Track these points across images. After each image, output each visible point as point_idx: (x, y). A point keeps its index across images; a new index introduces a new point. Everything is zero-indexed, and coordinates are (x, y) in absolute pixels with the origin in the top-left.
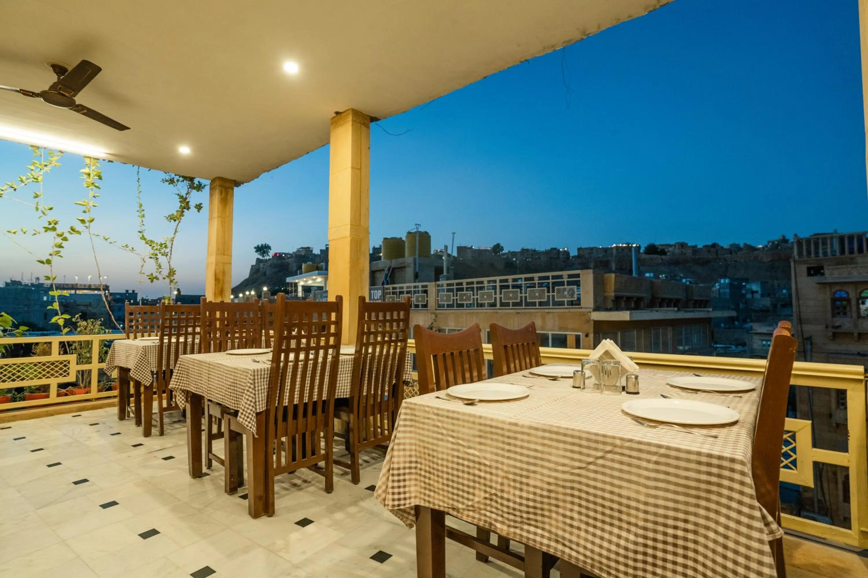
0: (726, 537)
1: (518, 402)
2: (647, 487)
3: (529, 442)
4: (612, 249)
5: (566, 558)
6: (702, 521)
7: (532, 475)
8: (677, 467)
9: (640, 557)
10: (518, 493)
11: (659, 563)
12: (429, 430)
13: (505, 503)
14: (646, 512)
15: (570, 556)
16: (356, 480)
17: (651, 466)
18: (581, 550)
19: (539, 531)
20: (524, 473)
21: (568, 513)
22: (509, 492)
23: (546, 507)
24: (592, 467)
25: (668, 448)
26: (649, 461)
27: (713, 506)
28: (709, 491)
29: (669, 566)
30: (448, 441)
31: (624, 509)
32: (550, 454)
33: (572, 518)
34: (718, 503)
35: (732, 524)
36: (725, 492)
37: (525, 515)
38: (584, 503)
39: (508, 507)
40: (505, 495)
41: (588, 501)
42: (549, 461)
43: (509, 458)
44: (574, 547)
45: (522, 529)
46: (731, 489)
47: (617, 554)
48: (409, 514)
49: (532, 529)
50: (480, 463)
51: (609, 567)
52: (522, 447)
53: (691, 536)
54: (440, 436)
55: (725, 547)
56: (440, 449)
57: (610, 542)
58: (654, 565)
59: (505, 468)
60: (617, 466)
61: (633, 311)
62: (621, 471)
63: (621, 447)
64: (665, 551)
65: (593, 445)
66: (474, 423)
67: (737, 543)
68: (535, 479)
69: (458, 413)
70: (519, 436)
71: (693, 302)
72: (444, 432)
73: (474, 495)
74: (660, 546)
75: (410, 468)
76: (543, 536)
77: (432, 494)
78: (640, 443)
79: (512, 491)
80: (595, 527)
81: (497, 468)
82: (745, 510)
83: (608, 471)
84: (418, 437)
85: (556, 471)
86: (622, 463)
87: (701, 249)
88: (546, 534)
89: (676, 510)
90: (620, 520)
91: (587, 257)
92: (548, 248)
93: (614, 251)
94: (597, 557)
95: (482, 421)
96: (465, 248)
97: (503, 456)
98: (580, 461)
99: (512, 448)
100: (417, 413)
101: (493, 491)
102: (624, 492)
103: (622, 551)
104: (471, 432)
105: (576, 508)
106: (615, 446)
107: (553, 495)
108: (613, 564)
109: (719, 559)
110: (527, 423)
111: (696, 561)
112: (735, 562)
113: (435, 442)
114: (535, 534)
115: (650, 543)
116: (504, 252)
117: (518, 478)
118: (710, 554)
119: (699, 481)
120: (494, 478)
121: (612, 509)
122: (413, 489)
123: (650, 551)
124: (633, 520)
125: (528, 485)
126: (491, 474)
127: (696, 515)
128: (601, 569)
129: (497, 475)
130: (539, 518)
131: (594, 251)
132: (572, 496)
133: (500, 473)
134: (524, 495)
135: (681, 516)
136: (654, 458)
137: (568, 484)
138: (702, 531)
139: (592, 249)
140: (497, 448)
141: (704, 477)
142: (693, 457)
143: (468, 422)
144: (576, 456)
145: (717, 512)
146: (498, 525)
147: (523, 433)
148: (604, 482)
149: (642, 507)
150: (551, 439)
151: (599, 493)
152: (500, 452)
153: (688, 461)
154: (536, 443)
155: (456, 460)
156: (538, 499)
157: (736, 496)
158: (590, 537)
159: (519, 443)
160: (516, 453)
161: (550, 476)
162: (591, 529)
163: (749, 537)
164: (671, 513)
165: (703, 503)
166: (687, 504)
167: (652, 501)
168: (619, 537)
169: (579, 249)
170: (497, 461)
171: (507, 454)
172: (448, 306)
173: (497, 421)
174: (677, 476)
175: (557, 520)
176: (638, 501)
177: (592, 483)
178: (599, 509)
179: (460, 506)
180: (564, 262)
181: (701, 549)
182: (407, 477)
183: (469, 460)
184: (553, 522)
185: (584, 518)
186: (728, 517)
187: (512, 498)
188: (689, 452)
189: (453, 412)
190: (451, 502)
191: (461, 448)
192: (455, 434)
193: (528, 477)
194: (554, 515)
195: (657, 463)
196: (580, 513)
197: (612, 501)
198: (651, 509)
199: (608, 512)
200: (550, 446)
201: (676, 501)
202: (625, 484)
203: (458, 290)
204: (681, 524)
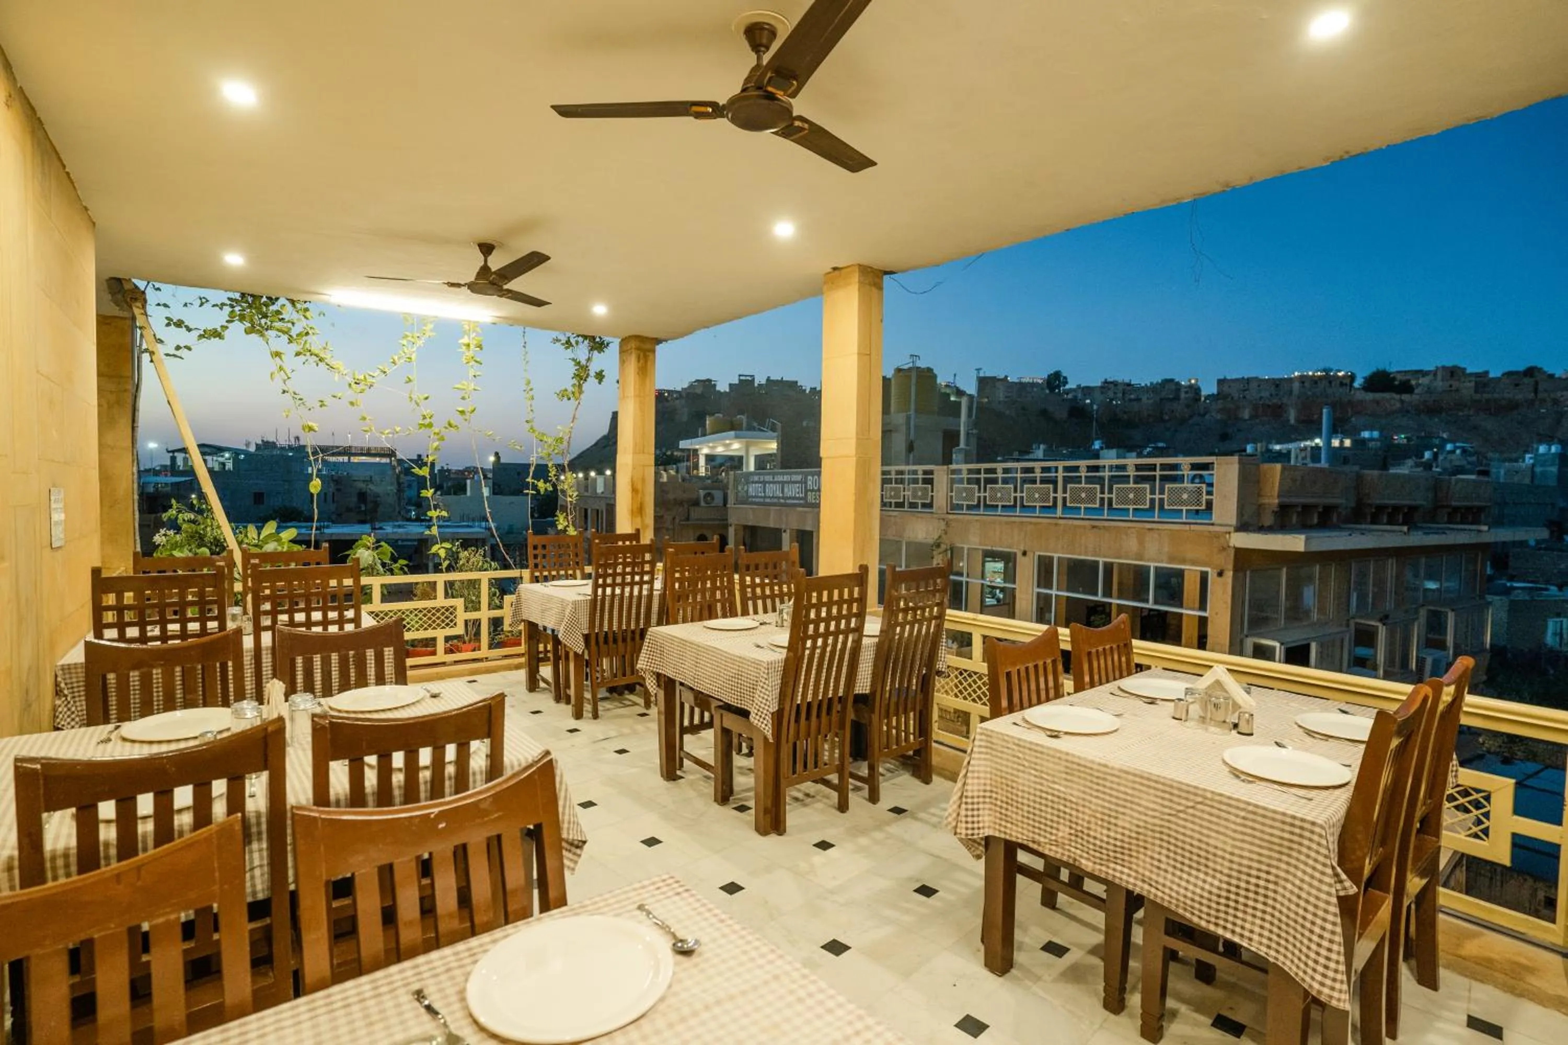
0: (1301, 889)
1: (1106, 737)
2: (1234, 839)
3: (1119, 784)
4: (1290, 380)
5: (1152, 897)
6: (1282, 874)
7: (1120, 816)
8: (1263, 824)
9: (1223, 901)
10: (1105, 832)
11: (1241, 907)
12: (1008, 760)
13: (1091, 840)
14: (1231, 861)
15: (1156, 896)
16: (874, 798)
17: (1239, 820)
18: (1167, 891)
19: (1126, 870)
20: (1113, 814)
21: (1156, 856)
22: (1096, 831)
23: (1133, 847)
24: (1182, 815)
25: (1256, 806)
26: (1237, 816)
27: (1293, 862)
28: (1291, 849)
29: (1250, 911)
30: (1030, 774)
31: (1210, 856)
32: (1140, 798)
33: (1159, 861)
34: (1298, 860)
35: (1307, 878)
36: (1304, 850)
37: (1111, 854)
38: (1172, 848)
39: (1094, 845)
40: (1092, 833)
41: (1176, 846)
42: (1139, 805)
43: (1097, 797)
44: (1160, 887)
45: (1108, 867)
46: (1309, 848)
47: (1202, 897)
48: (979, 844)
49: (1119, 868)
50: (1065, 799)
51: (1193, 907)
52: (1111, 789)
53: (1271, 886)
54: (1021, 768)
55: (1299, 897)
56: (1020, 781)
57: (1195, 885)
58: (1236, 909)
59: (1093, 807)
60: (1206, 816)
61: (1314, 534)
62: (1210, 822)
63: (1212, 800)
64: (1247, 898)
65: (1184, 795)
66: (1060, 758)
67: (1309, 894)
68: (1124, 820)
69: (1042, 746)
70: (1109, 777)
71: (1450, 510)
72: (1026, 764)
73: (1058, 829)
74: (1242, 892)
75: (984, 797)
76: (1129, 875)
77: (1009, 825)
78: (1229, 798)
79: (1099, 829)
80: (1182, 870)
81: (1084, 806)
82: (1319, 867)
83: (1197, 820)
84: (994, 765)
85: (1146, 815)
86: (1211, 814)
87: (1498, 380)
88: (1133, 874)
89: (1260, 862)
90: (1206, 866)
91: (1236, 398)
92: (1158, 379)
93: (1296, 385)
94: (1182, 899)
95: (1070, 758)
96: (994, 380)
97: (1091, 795)
98: (1171, 808)
99: (1101, 788)
100: (994, 741)
101: (1079, 828)
102: (1212, 842)
103: (1206, 894)
104: (1057, 767)
105: (1164, 852)
106: (1206, 798)
107: (1141, 837)
108: (1197, 906)
109: (1293, 907)
110: (1117, 766)
111: (1274, 908)
112: (1306, 910)
113: (1015, 773)
114: (1122, 873)
115: (1233, 889)
116: (1067, 387)
117: (1106, 818)
118: (1286, 903)
119: (1282, 838)
120: (1080, 815)
121: (1199, 856)
122: (986, 818)
123: (1233, 896)
124: (1219, 868)
125: (1116, 825)
126: (1077, 811)
127: (1278, 868)
128: (1185, 910)
129: (1083, 813)
130: (1126, 858)
131: (1254, 385)
132: (1162, 840)
133: (1087, 810)
134: (1112, 834)
135: (1264, 868)
136: (1242, 814)
137: (1158, 829)
138: (1282, 882)
139: (1248, 381)
140: (1085, 786)
141: (1286, 835)
142: (1279, 817)
143: (1053, 757)
144: (1166, 803)
145: (1296, 867)
146: (1083, 861)
147: (1113, 775)
148: (1193, 830)
149: (1228, 856)
150: (1142, 784)
151: (1188, 840)
152: (1088, 790)
153: (1274, 819)
154: (1126, 786)
155: (1038, 793)
156: (1127, 839)
157: (1313, 854)
158: (1177, 880)
159: (1108, 784)
160: (1104, 793)
161: (1139, 820)
162: (1178, 873)
163: (1319, 890)
164: (1255, 865)
165: (1285, 858)
166: (1270, 857)
167: (1237, 851)
168: (1204, 881)
169: (1221, 382)
170: (1084, 799)
171: (1095, 794)
172: (969, 507)
173: (1085, 759)
174: (1262, 832)
175: (1144, 861)
176: (1225, 851)
177: (1182, 830)
178: (1187, 854)
179: (1042, 839)
180: (1188, 406)
181: (1279, 898)
182: (981, 806)
183: (1053, 795)
184: (1141, 863)
185: (1172, 862)
186: (1304, 872)
187: (1099, 836)
188: (1275, 812)
189: (1037, 745)
190: (1031, 835)
191: (1045, 783)
192: (1038, 767)
193: (1116, 818)
194: (1142, 856)
195: (1244, 818)
196: (1168, 857)
197: (1200, 848)
198: (1236, 859)
199: (1195, 858)
200: (1140, 791)
201: (1260, 855)
202: (1213, 834)
203: (988, 481)
204: (1263, 875)
